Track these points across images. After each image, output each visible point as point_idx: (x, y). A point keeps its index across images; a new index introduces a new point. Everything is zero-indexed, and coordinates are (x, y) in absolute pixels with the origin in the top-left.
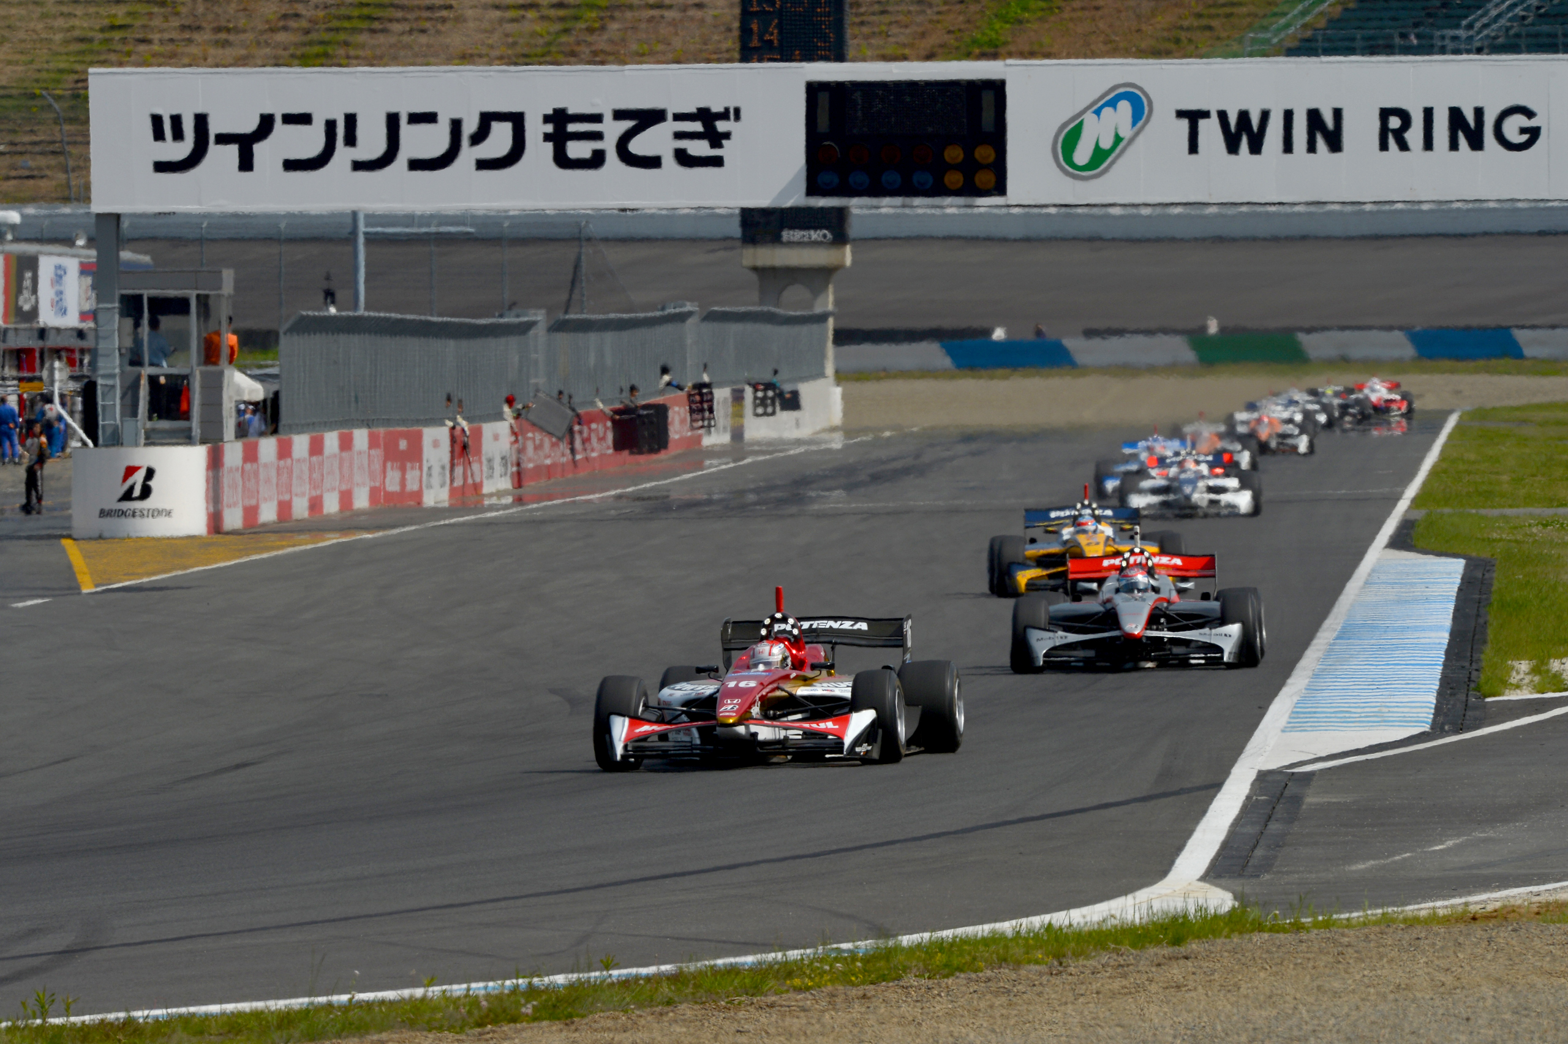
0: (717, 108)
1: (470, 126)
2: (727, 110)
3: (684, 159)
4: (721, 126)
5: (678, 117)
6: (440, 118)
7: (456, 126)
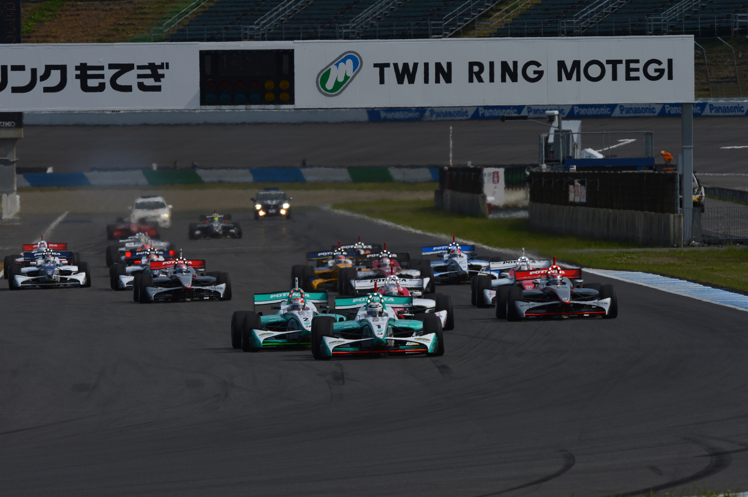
0: (158, 63)
1: (40, 72)
2: (163, 64)
3: (142, 87)
4: (160, 71)
5: (139, 67)
6: (26, 68)
7: (34, 71)
